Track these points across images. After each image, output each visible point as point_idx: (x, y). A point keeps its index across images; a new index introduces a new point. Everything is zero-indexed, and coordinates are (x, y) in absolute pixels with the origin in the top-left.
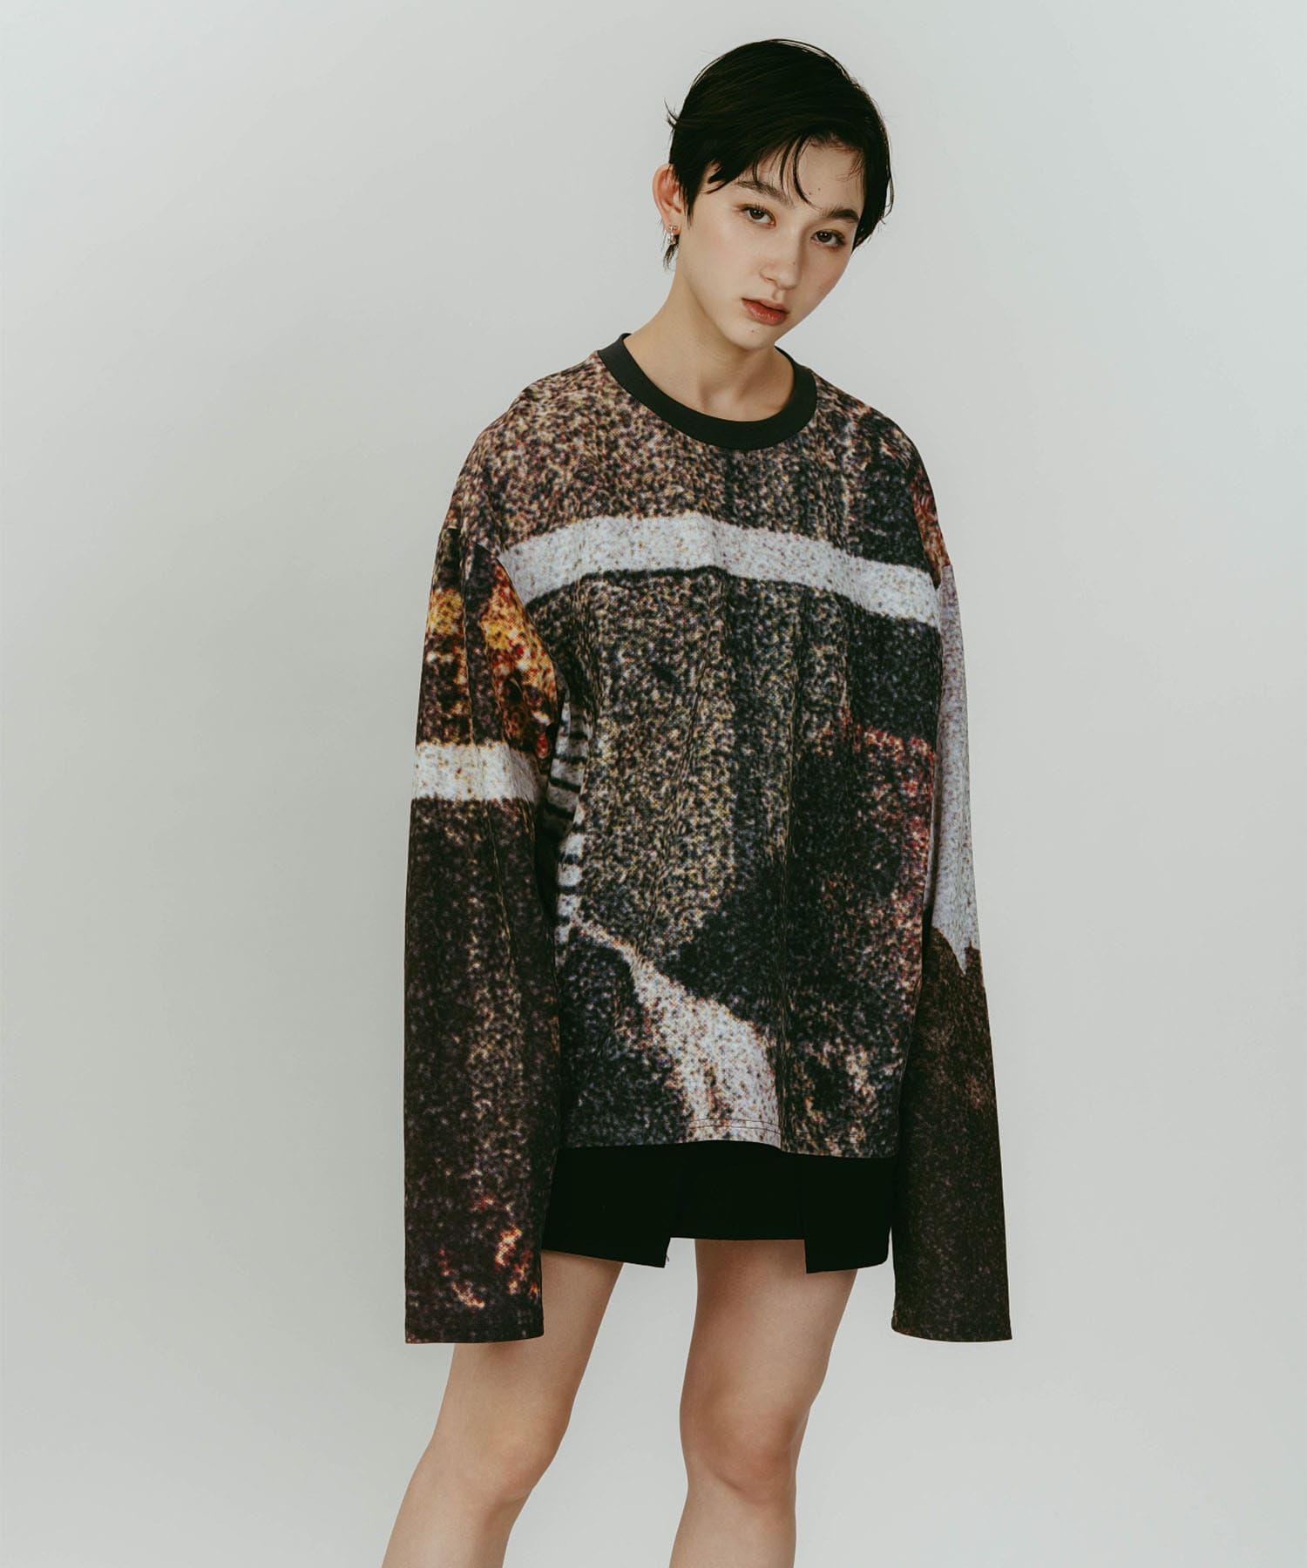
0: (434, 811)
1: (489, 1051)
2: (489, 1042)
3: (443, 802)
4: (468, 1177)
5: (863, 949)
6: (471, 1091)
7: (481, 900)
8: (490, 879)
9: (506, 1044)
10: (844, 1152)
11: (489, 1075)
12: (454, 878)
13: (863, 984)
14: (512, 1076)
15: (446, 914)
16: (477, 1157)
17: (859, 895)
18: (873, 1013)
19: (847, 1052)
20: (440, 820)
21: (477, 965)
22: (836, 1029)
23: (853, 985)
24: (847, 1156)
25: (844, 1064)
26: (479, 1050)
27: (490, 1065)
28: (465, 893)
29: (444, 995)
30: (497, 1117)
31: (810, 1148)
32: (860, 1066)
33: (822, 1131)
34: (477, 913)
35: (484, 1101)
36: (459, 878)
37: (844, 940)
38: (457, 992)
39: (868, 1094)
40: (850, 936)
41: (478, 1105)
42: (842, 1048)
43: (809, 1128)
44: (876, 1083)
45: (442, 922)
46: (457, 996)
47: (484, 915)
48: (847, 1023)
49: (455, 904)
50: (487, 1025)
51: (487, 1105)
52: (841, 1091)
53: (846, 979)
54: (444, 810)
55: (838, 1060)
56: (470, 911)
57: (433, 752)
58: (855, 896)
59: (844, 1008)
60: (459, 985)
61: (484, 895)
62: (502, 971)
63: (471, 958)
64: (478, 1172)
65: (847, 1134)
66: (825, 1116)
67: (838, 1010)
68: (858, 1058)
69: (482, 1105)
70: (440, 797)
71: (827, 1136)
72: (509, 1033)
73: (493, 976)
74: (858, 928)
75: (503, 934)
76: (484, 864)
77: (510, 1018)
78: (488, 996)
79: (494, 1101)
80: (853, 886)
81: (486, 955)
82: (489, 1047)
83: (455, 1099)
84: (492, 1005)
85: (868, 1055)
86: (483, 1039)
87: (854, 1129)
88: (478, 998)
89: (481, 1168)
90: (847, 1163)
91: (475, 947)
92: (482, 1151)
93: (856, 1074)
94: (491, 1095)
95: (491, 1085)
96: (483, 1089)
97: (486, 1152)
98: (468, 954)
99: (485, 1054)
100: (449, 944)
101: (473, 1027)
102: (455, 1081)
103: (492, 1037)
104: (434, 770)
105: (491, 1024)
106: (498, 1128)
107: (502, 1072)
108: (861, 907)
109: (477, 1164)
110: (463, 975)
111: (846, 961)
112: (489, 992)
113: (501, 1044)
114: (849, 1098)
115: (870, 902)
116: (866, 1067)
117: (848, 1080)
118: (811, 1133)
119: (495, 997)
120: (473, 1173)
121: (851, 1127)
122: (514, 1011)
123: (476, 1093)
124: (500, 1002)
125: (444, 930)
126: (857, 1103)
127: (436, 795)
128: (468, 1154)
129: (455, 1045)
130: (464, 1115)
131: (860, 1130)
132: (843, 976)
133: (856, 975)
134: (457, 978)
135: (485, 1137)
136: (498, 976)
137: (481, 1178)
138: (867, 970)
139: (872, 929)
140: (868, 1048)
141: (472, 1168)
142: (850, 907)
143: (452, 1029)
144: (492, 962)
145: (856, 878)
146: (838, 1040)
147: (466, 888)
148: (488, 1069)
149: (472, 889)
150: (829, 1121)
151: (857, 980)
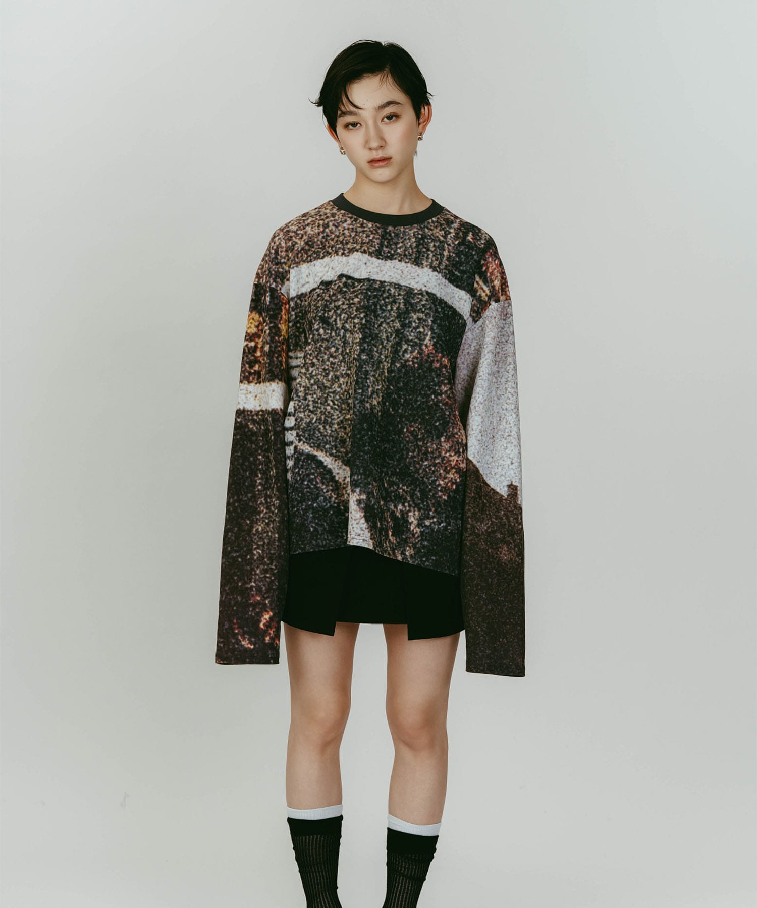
0: (243, 415)
1: (262, 527)
2: (262, 523)
3: (248, 411)
4: (249, 586)
5: (424, 462)
6: (252, 546)
7: (263, 457)
8: (267, 447)
9: (270, 524)
10: (403, 559)
11: (261, 539)
12: (252, 446)
13: (421, 479)
14: (272, 540)
15: (247, 464)
16: (253, 577)
17: (426, 436)
18: (424, 494)
19: (410, 511)
20: (246, 419)
21: (260, 487)
22: (406, 499)
23: (417, 479)
24: (404, 561)
25: (408, 516)
26: (258, 527)
27: (261, 533)
28: (256, 453)
29: (244, 501)
30: (264, 558)
31: (389, 554)
32: (415, 518)
33: (394, 547)
34: (261, 463)
35: (258, 551)
36: (254, 446)
37: (415, 457)
38: (250, 500)
39: (416, 532)
40: (418, 455)
41: (255, 552)
42: (408, 508)
43: (390, 545)
44: (421, 527)
45: (245, 467)
46: (249, 502)
47: (264, 464)
48: (412, 497)
49: (252, 459)
50: (262, 515)
51: (259, 552)
52: (405, 529)
53: (414, 476)
54: (248, 415)
55: (405, 514)
56: (258, 462)
57: (244, 388)
58: (424, 436)
59: (411, 489)
60: (251, 497)
61: (264, 455)
62: (270, 490)
63: (257, 484)
64: (253, 584)
65: (405, 550)
66: (396, 540)
67: (409, 490)
68: (414, 514)
69: (257, 552)
70: (246, 409)
71: (396, 549)
72: (272, 519)
73: (267, 492)
74: (423, 452)
75: (272, 473)
76: (265, 439)
77: (273, 513)
78: (264, 502)
79: (263, 551)
80: (423, 431)
81: (264, 483)
82: (262, 525)
83: (245, 549)
84: (265, 506)
85: (419, 514)
86: (260, 522)
87: (408, 548)
88: (259, 502)
89: (255, 582)
90: (403, 564)
91: (260, 479)
92: (256, 574)
93: (412, 522)
94: (261, 548)
95: (262, 543)
96: (258, 545)
97: (258, 574)
98: (256, 482)
99: (260, 529)
100: (247, 477)
101: (256, 516)
102: (246, 541)
103: (264, 521)
104: (243, 397)
105: (264, 515)
106: (264, 564)
107: (267, 537)
108: (426, 442)
109: (253, 580)
110: (253, 492)
111: (415, 467)
112: (264, 500)
113: (268, 524)
114: (408, 533)
115: (430, 440)
116: (417, 519)
117: (409, 524)
118: (390, 547)
119: (267, 502)
120: (251, 584)
121: (406, 547)
122: (275, 510)
123: (255, 547)
124: (269, 505)
125: (245, 471)
126: (411, 535)
127: (244, 408)
128: (250, 574)
129: (247, 524)
130: (248, 557)
131: (411, 549)
132: (412, 474)
133: (419, 475)
134: (250, 493)
135: (258, 568)
136: (268, 493)
137: (255, 587)
138: (424, 473)
139: (429, 453)
140: (419, 510)
141: (251, 582)
142: (421, 441)
143: (246, 517)
144: (266, 486)
145: (426, 427)
146: (406, 504)
147: (257, 451)
148: (261, 536)
149: (260, 452)
150: (398, 543)
151: (419, 477)
